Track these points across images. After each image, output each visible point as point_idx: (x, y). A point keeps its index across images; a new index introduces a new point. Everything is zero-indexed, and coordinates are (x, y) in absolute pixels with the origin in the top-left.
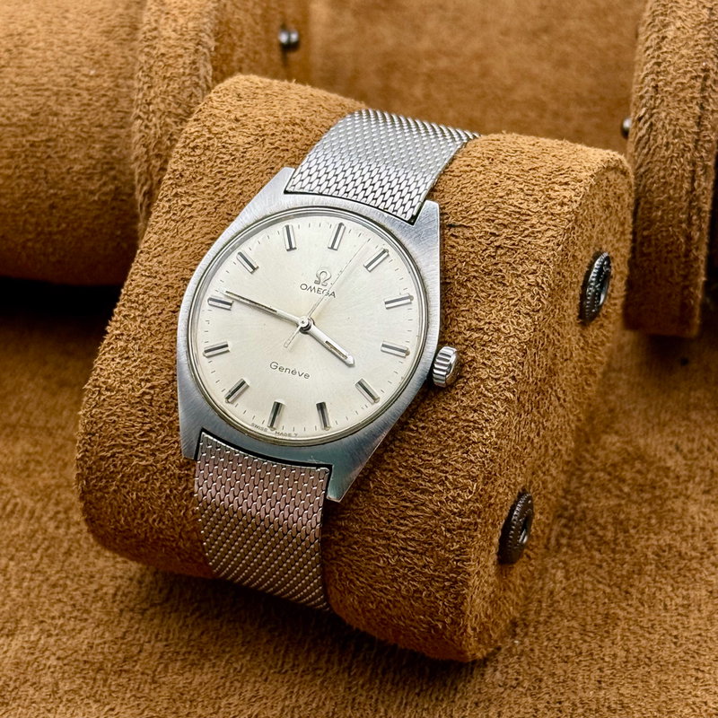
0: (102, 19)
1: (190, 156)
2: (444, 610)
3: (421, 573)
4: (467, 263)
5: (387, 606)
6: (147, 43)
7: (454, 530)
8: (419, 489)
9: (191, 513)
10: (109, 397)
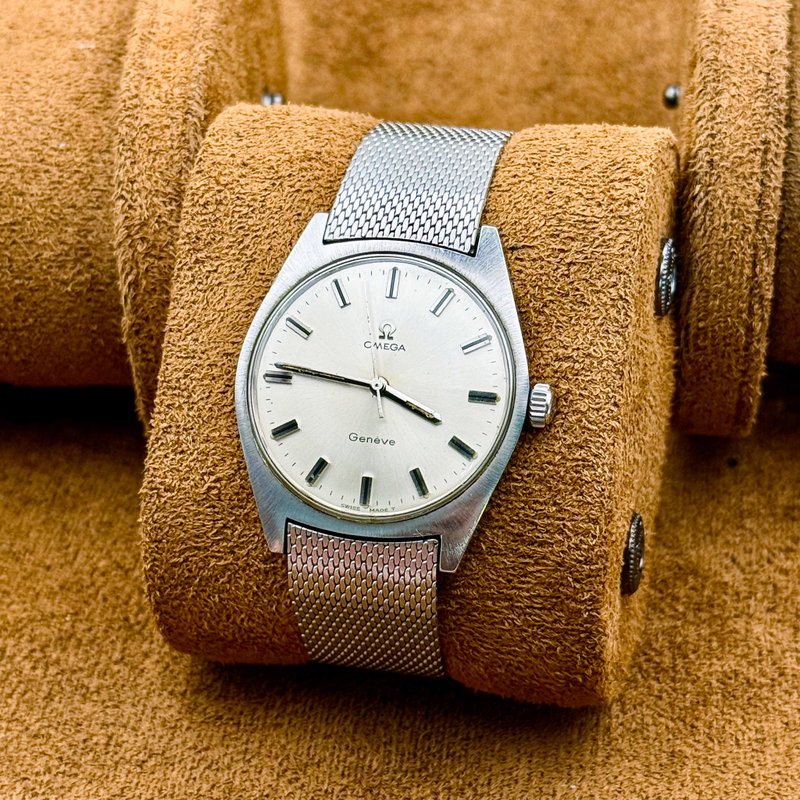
0: (69, 84)
1: (202, 214)
2: (583, 663)
3: (551, 629)
4: (540, 287)
5: (518, 668)
6: (128, 113)
7: (583, 579)
8: (536, 542)
9: (284, 606)
10: (171, 498)
